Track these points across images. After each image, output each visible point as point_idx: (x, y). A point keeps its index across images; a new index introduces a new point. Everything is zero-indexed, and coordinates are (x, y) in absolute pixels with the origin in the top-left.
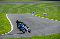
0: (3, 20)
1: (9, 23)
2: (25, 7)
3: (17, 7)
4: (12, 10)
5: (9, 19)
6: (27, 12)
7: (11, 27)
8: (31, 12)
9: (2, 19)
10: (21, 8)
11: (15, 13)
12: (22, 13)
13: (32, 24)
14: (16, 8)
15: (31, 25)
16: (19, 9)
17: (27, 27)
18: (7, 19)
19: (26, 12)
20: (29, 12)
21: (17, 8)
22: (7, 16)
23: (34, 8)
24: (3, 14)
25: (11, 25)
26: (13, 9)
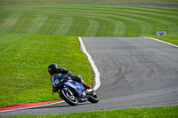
0: (70, 55)
1: (87, 66)
2: (135, 18)
3: (111, 18)
4: (97, 25)
5: (88, 55)
6: (140, 32)
7: (94, 77)
8: (154, 34)
9: (68, 53)
10: (124, 21)
11: (105, 35)
12: (126, 36)
13: (155, 69)
14: (108, 20)
15: (153, 71)
16: (119, 24)
17: (84, 86)
18: (81, 52)
19: (138, 33)
20: (147, 34)
21: (112, 21)
22: (82, 45)
23: (162, 21)
24: (71, 38)
25: (93, 73)
26: (102, 22)
